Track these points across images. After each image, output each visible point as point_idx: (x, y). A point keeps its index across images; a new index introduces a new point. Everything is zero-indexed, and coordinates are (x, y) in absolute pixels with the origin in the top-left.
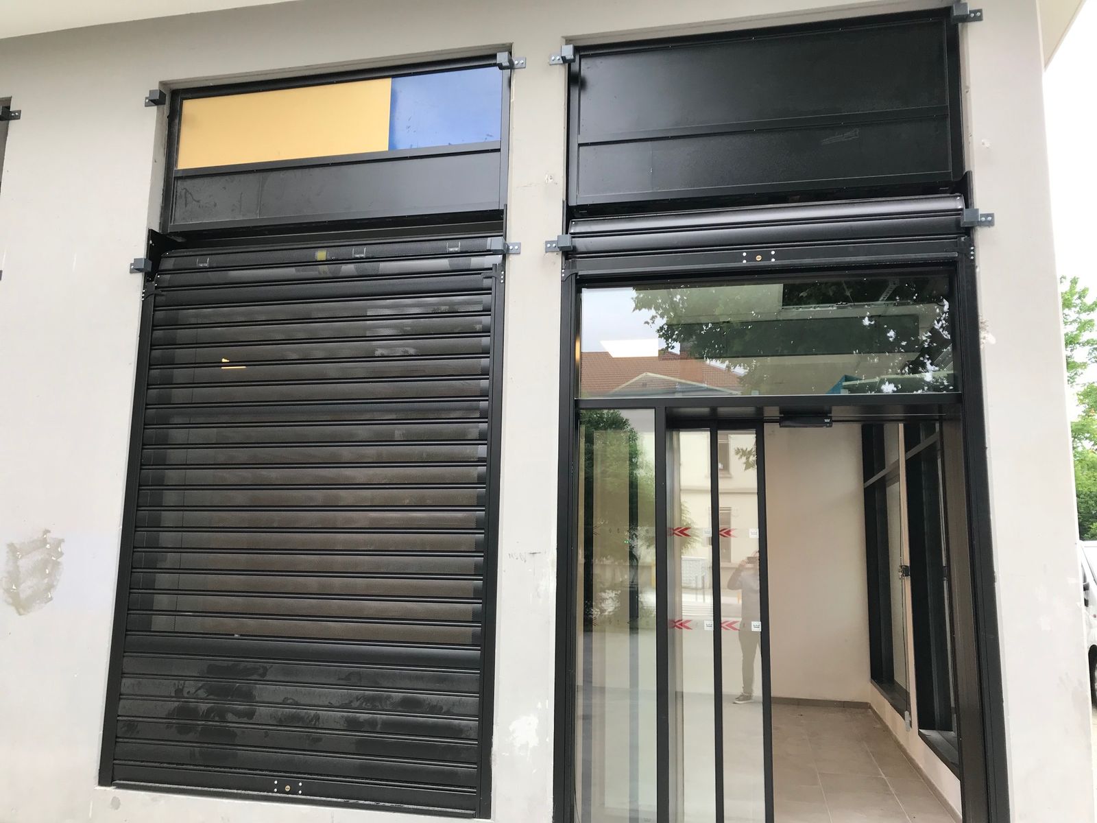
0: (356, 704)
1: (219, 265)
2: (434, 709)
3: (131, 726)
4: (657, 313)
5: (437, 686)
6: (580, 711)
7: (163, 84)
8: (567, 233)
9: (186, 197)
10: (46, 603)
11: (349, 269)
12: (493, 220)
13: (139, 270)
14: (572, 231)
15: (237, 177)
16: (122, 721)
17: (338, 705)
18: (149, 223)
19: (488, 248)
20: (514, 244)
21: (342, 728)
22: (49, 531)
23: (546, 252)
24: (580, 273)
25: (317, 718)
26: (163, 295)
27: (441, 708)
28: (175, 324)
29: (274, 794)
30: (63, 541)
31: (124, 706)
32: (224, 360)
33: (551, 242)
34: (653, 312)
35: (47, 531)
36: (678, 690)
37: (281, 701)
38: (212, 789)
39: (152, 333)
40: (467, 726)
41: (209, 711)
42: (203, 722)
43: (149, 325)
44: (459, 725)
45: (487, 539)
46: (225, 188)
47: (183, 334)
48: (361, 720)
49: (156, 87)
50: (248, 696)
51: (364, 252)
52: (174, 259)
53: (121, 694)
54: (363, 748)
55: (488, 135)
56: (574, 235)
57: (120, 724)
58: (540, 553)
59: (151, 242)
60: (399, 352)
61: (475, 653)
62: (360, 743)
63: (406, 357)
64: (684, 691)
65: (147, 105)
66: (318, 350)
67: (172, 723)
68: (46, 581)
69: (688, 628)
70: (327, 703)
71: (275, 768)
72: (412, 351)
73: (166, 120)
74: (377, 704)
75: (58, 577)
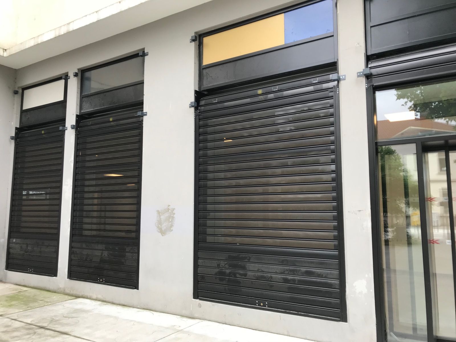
0: (287, 272)
1: (221, 101)
2: (320, 276)
3: (203, 277)
4: (408, 100)
5: (320, 266)
6: (385, 279)
7: (196, 33)
8: (367, 67)
9: (207, 76)
10: (171, 231)
11: (271, 96)
12: (333, 67)
13: (193, 106)
14: (370, 66)
15: (225, 65)
16: (200, 275)
17: (279, 272)
18: (195, 87)
19: (331, 79)
20: (342, 76)
21: (282, 282)
22: (170, 206)
23: (358, 77)
24: (375, 85)
25: (271, 277)
26: (202, 115)
27: (322, 275)
28: (206, 126)
29: (257, 306)
30: (174, 209)
31: (200, 270)
32: (225, 138)
33: (360, 73)
34: (406, 100)
35: (169, 206)
36: (434, 272)
37: (257, 270)
38: (233, 303)
39: (199, 130)
40: (335, 283)
41: (230, 273)
42: (228, 277)
43: (198, 127)
44: (331, 283)
45: (338, 205)
46: (221, 70)
47: (209, 129)
48: (289, 279)
49: (193, 34)
50: (244, 268)
51: (277, 88)
52: (204, 100)
53: (198, 265)
54: (291, 290)
55: (328, 30)
56: (371, 68)
57: (199, 277)
58: (363, 210)
59: (196, 95)
60: (288, 129)
61: (336, 253)
62: (289, 288)
63: (291, 131)
64: (437, 273)
65: (191, 42)
66: (254, 131)
67: (217, 277)
68: (170, 223)
69: (437, 243)
70: (275, 272)
71: (257, 296)
72: (293, 128)
73: (198, 47)
74: (295, 273)
75: (174, 222)
